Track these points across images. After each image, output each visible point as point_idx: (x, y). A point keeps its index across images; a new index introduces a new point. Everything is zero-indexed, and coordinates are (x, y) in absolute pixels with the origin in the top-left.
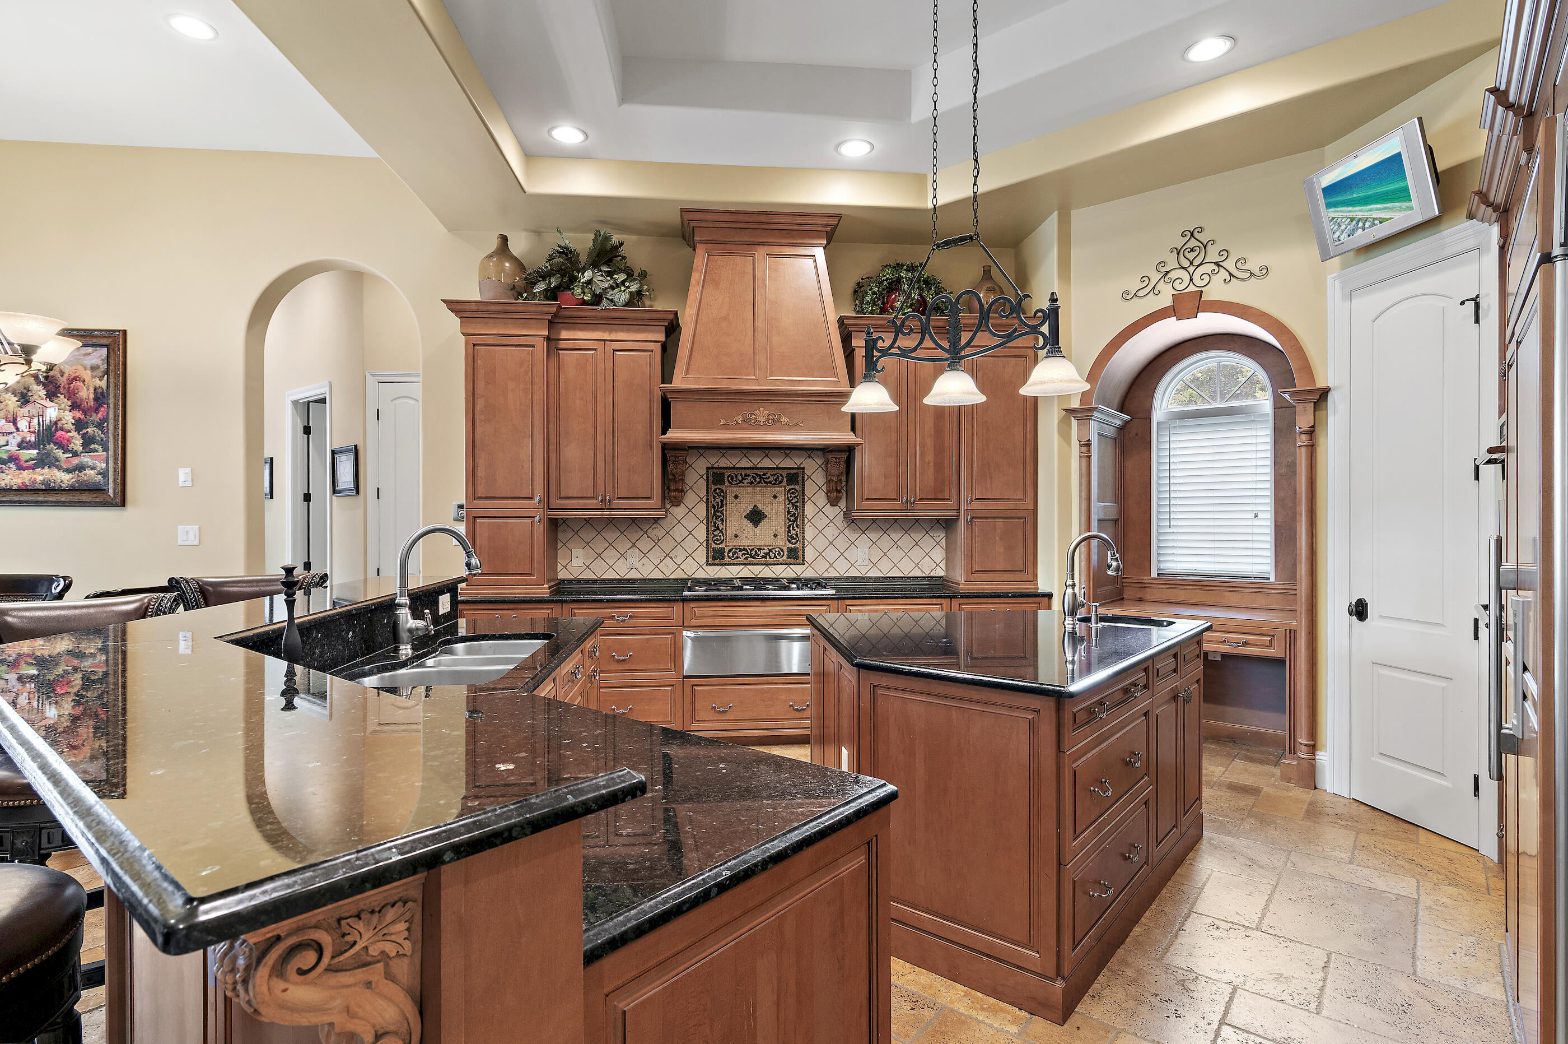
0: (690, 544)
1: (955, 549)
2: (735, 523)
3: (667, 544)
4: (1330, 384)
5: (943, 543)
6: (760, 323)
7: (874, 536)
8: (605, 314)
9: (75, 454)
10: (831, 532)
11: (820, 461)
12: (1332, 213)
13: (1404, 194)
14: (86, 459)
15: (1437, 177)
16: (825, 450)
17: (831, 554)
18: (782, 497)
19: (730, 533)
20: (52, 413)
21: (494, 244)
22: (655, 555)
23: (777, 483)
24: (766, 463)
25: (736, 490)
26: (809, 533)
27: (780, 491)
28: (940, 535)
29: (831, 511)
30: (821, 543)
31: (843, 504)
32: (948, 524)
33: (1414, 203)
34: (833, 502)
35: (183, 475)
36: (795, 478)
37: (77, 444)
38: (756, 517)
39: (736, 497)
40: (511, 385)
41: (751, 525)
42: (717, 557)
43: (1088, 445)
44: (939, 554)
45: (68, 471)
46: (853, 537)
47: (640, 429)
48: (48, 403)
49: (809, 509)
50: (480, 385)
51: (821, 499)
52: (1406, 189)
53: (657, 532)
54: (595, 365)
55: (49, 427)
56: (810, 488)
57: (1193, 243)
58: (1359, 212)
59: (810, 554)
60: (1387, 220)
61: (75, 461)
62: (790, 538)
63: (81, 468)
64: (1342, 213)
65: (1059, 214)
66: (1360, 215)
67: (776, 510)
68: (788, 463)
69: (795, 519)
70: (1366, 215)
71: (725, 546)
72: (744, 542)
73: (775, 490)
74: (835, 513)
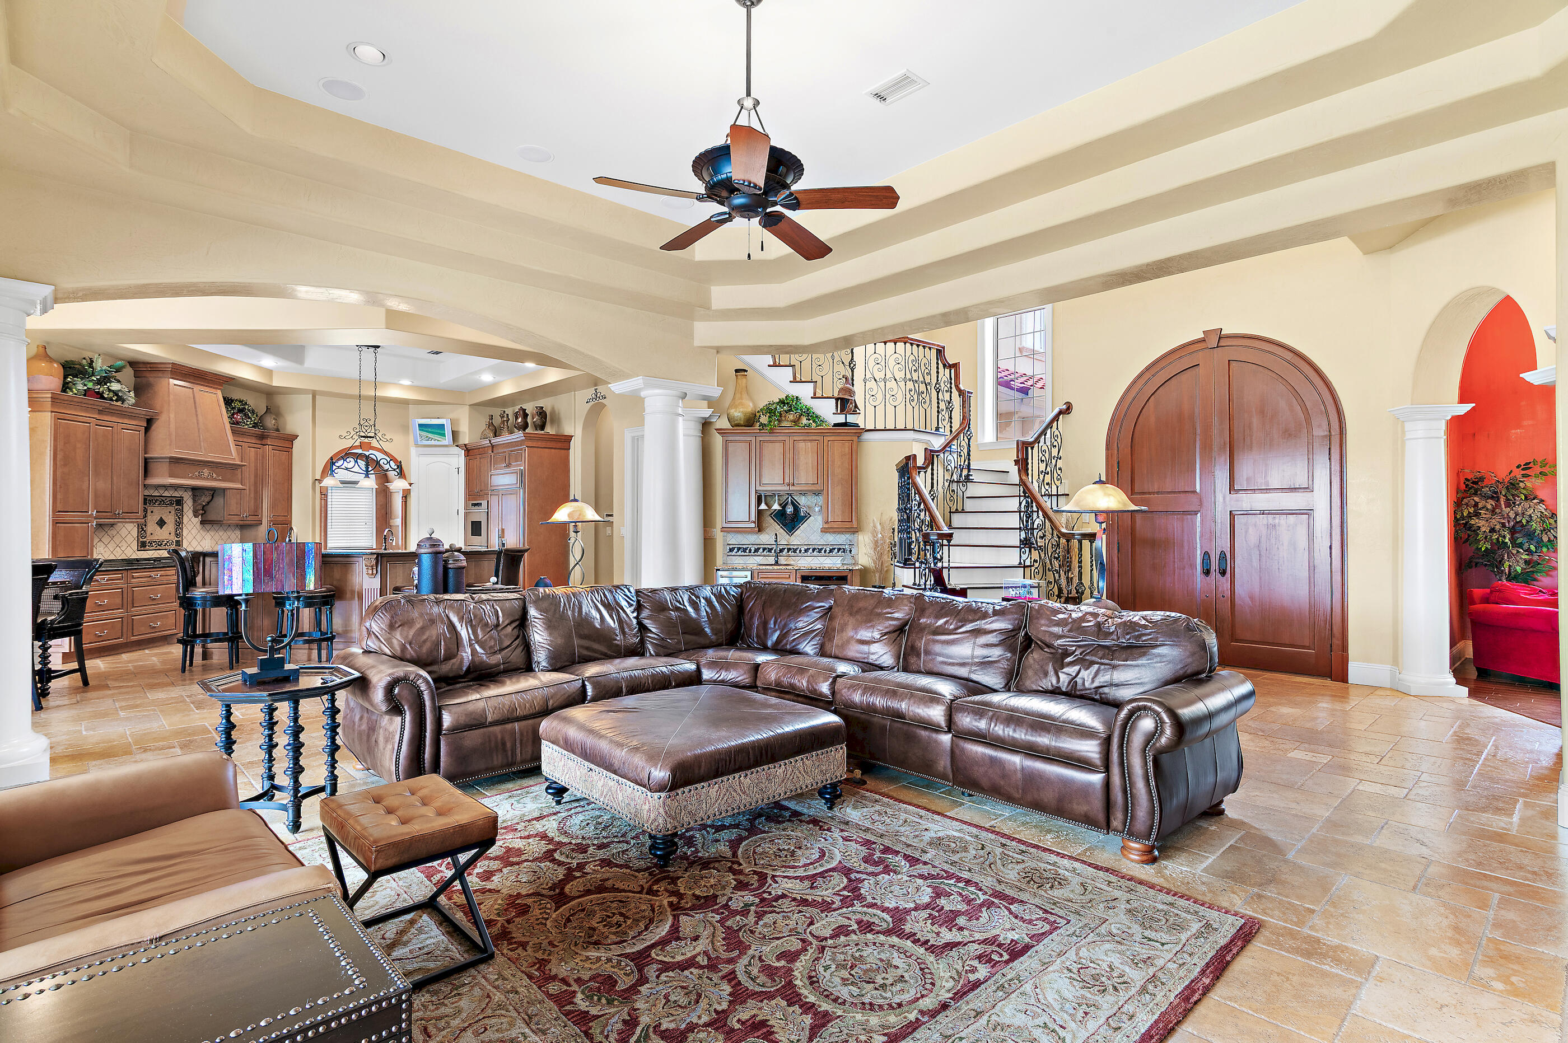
0: (129, 539)
2: (152, 527)
3: (117, 539)
7: (212, 533)
10: (194, 531)
11: (190, 494)
13: (444, 435)
15: (452, 431)
16: (194, 489)
17: (194, 543)
18: (173, 512)
19: (149, 533)
21: (38, 348)
22: (111, 546)
23: (171, 504)
24: (166, 494)
25: (152, 508)
26: (185, 533)
27: (172, 509)
29: (193, 520)
30: (189, 533)
31: (201, 516)
33: (447, 438)
34: (196, 515)
36: (179, 502)
38: (161, 523)
39: (152, 512)
40: (79, 445)
41: (159, 528)
42: (143, 546)
46: (204, 533)
47: (134, 475)
49: (185, 520)
51: (190, 514)
53: (113, 532)
54: (112, 433)
56: (186, 508)
57: (366, 424)
58: (430, 435)
59: (185, 543)
62: (177, 535)
64: (423, 433)
67: (170, 519)
68: (176, 494)
69: (179, 524)
70: (433, 436)
71: (147, 540)
72: (155, 538)
73: (170, 508)
74: (197, 521)
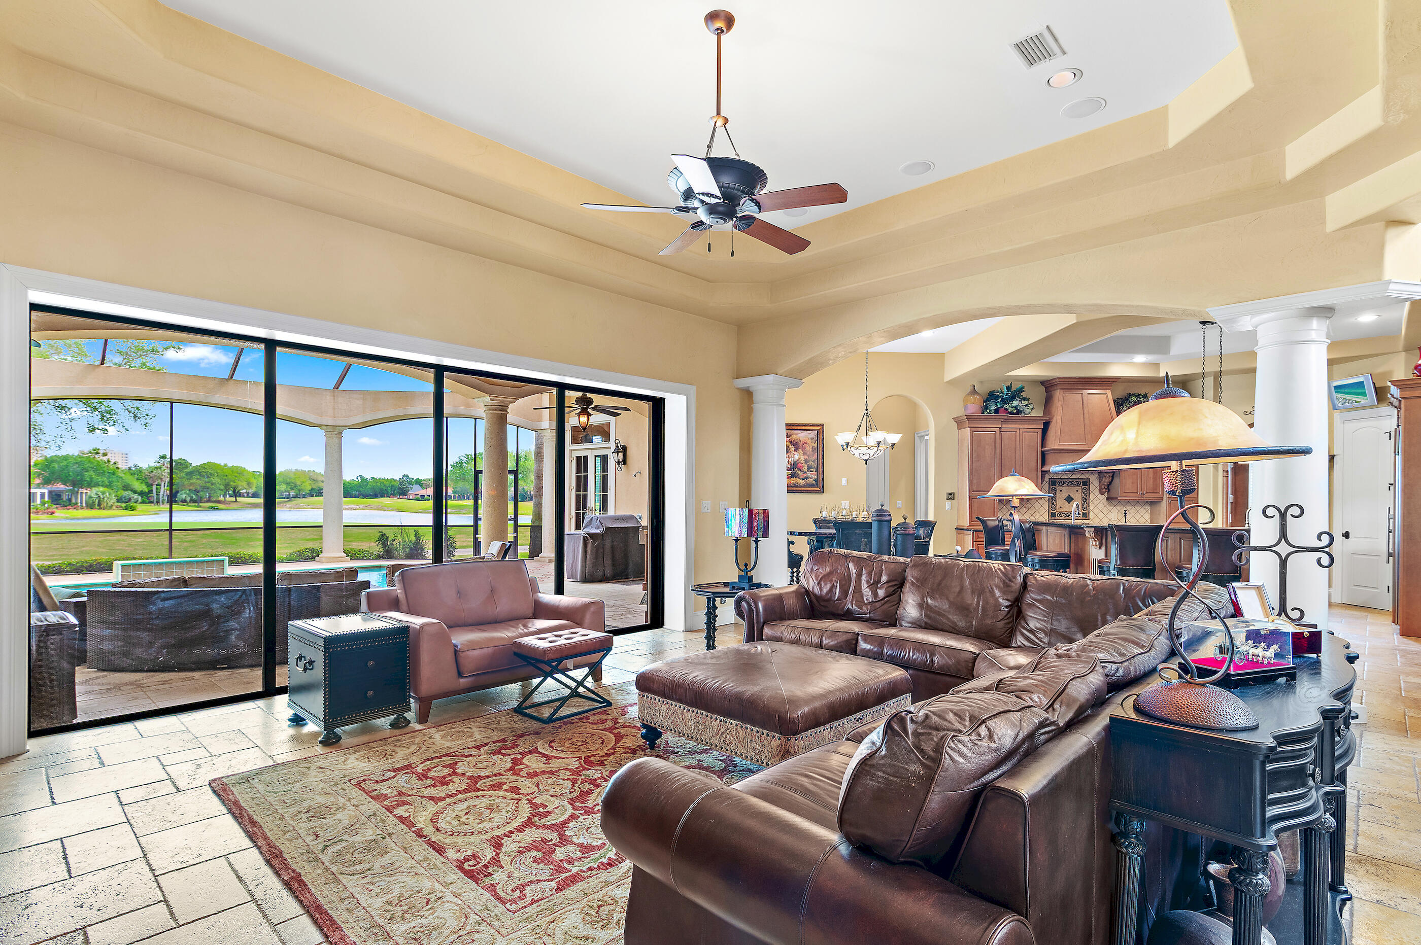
0: (1042, 511)
1: (1159, 514)
2: (1060, 502)
3: (1032, 511)
4: (1335, 454)
5: (1149, 511)
6: (1087, 422)
7: (1120, 507)
8: (1023, 418)
9: (805, 473)
10: (1101, 506)
11: (1097, 476)
12: (1336, 395)
13: (1364, 394)
14: (809, 474)
15: (1375, 388)
17: (1101, 515)
18: (1080, 491)
19: (1058, 507)
20: (796, 456)
21: (969, 389)
22: (1027, 515)
23: (1078, 485)
24: (1074, 477)
25: (1061, 488)
26: (1092, 506)
27: (1079, 488)
28: (1148, 508)
29: (1100, 497)
30: (1096, 511)
31: (1106, 494)
32: (1153, 503)
33: (1368, 397)
34: (1102, 494)
35: (844, 481)
36: (1086, 483)
37: (806, 468)
38: (1069, 499)
39: (1061, 491)
40: (987, 447)
41: (1067, 503)
42: (1053, 516)
43: (1227, 472)
44: (1147, 516)
45: (803, 479)
46: (1110, 508)
47: (1033, 464)
48: (795, 453)
49: (1092, 496)
50: (975, 447)
51: (1097, 492)
52: (1365, 393)
53: (1029, 505)
54: (1016, 436)
55: (795, 462)
56: (1092, 487)
58: (1347, 397)
59: (1091, 515)
60: (1359, 402)
61: (805, 475)
62: (1084, 508)
63: (807, 478)
64: (1340, 395)
65: (1214, 378)
66: (1347, 398)
67: (1078, 497)
68: (1083, 477)
69: (1086, 500)
70: (1350, 398)
71: (1057, 511)
72: (1063, 510)
73: (1077, 488)
74: (1103, 498)
